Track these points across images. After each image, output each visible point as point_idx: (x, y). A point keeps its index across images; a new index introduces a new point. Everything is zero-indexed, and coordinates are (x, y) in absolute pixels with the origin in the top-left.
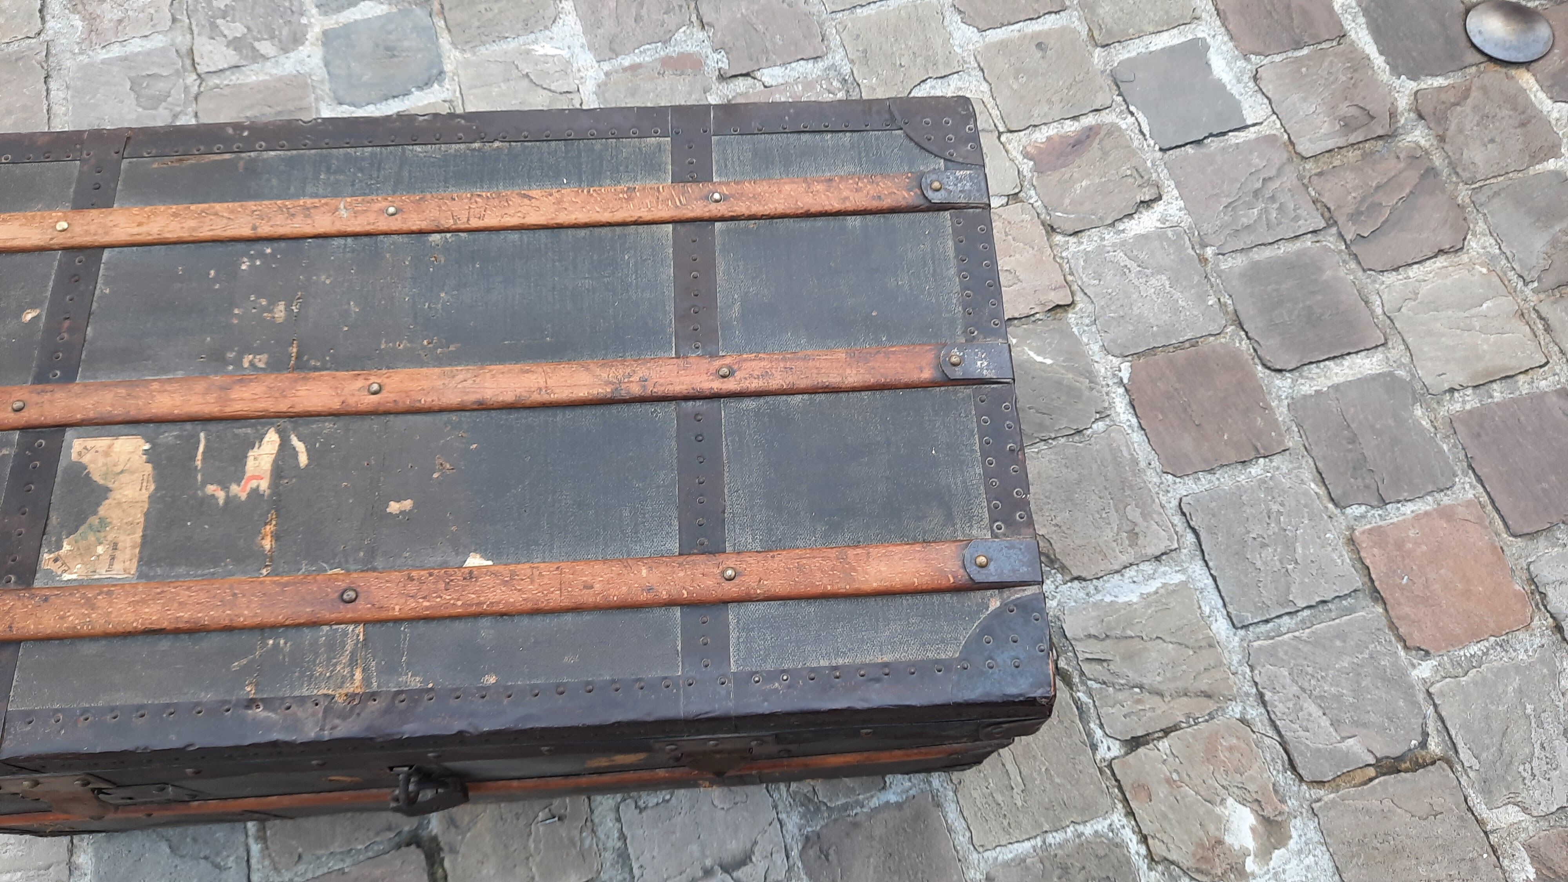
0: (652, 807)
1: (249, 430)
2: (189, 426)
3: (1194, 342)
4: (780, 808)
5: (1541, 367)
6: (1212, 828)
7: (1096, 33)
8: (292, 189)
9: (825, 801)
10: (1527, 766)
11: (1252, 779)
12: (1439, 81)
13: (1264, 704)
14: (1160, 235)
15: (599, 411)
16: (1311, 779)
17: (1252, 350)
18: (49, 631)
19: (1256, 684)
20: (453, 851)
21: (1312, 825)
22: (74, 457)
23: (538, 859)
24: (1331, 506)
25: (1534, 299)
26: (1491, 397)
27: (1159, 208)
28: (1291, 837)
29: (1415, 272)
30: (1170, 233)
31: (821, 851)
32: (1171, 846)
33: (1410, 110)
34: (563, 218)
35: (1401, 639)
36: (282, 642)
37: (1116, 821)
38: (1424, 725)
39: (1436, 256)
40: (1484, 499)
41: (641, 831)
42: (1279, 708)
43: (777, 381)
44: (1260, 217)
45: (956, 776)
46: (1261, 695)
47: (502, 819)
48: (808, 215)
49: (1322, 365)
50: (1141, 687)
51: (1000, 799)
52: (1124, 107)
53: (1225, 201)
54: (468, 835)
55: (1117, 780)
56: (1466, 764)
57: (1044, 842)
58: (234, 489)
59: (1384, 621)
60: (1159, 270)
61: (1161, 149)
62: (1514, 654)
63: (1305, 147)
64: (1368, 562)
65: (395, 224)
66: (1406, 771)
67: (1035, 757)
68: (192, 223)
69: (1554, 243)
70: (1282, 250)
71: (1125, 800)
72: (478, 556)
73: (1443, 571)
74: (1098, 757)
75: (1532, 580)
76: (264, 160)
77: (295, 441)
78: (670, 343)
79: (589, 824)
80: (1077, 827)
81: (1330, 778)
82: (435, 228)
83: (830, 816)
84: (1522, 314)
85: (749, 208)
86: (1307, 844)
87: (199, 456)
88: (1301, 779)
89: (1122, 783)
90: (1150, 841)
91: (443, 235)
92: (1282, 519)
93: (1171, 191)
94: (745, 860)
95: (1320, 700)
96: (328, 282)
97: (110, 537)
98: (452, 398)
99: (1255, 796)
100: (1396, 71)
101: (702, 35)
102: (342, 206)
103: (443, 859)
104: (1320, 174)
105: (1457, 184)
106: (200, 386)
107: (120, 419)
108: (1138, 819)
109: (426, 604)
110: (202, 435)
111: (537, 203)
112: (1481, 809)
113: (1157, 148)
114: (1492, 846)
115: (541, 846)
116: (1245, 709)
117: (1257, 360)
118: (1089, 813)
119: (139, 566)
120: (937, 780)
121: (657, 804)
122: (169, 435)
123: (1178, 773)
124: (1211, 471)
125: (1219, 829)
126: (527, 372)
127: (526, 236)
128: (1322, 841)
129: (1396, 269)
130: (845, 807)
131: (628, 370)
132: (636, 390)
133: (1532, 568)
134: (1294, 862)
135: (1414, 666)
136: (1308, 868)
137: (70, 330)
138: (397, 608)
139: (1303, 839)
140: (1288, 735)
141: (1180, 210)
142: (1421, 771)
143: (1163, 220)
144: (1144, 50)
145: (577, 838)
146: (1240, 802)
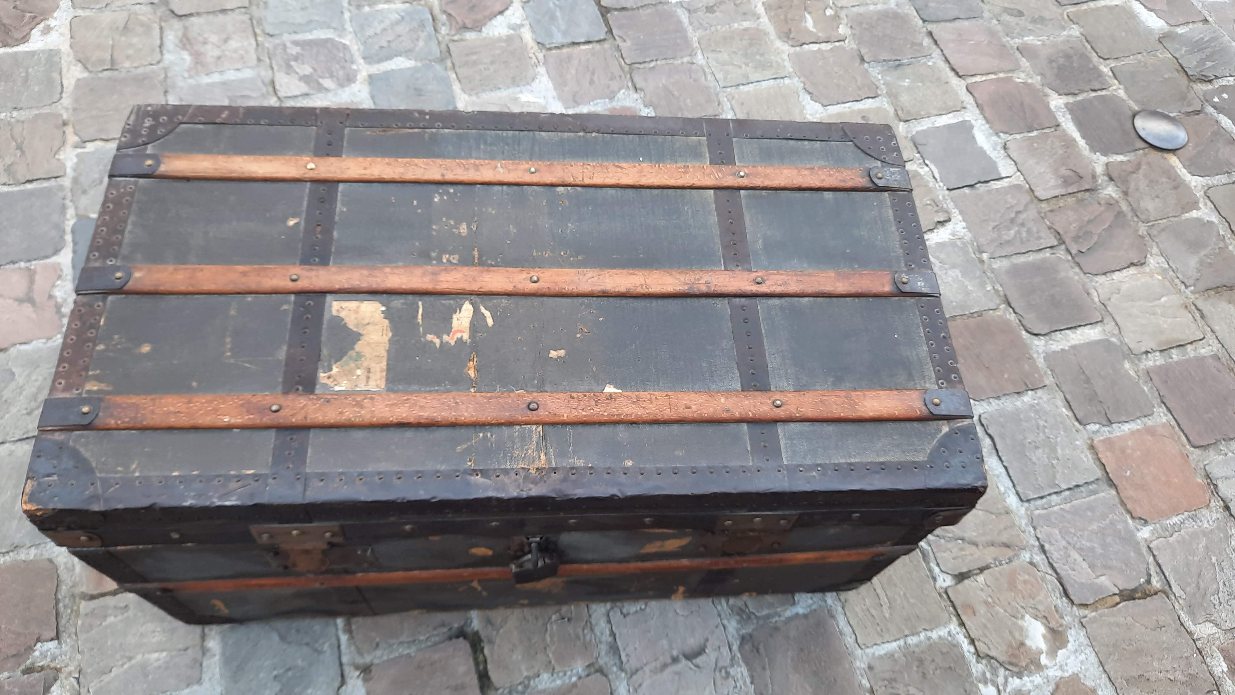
0: (633, 614)
1: (451, 302)
2: (410, 297)
3: (980, 314)
4: (723, 615)
5: (1201, 340)
6: (1017, 635)
7: (900, 113)
8: (463, 154)
9: (754, 611)
10: (1216, 596)
11: (1041, 602)
12: (1120, 158)
13: (1044, 552)
14: (952, 244)
15: (679, 301)
16: (1079, 603)
17: (1018, 321)
18: (332, 421)
19: (1038, 539)
20: (491, 642)
21: (1082, 633)
22: (334, 313)
23: (553, 648)
24: (1076, 424)
25: (1192, 297)
26: (1171, 358)
27: (950, 226)
28: (1068, 641)
29: (1116, 276)
30: (959, 243)
31: (753, 646)
32: (991, 646)
33: (1104, 175)
34: (644, 181)
35: (1129, 512)
36: (489, 435)
37: (952, 629)
38: (1148, 569)
39: (1128, 267)
40: (1173, 422)
41: (626, 631)
42: (1055, 555)
43: (793, 288)
44: (1016, 235)
45: (844, 595)
46: (1042, 547)
47: (525, 619)
48: (800, 189)
49: (1063, 332)
50: (963, 539)
51: (874, 612)
52: (921, 161)
53: (993, 224)
54: (501, 631)
55: (951, 602)
56: (1177, 595)
57: (905, 643)
58: (446, 338)
59: (1117, 500)
60: (954, 266)
61: (948, 189)
62: (1200, 524)
63: (1041, 193)
64: (1103, 461)
65: (535, 179)
66: (1139, 599)
67: (895, 585)
68: (401, 170)
69: (1201, 262)
70: (1032, 257)
71: (958, 615)
72: (612, 386)
73: (1152, 469)
74: (938, 586)
75: (1208, 476)
76: (442, 134)
77: (483, 310)
78: (720, 261)
79: (588, 624)
80: (927, 632)
81: (1091, 602)
82: (561, 183)
83: (757, 623)
84: (1186, 307)
85: (763, 182)
86: (1079, 646)
87: (420, 316)
88: (1072, 603)
89: (955, 603)
90: (976, 643)
91: (566, 188)
92: (1046, 431)
93: (956, 216)
94: (701, 651)
95: (1080, 550)
96: (493, 212)
97: (365, 364)
98: (585, 287)
99: (1043, 614)
100: (1093, 150)
101: (636, 96)
102: (499, 165)
103: (483, 649)
104: (1052, 211)
105: (1137, 222)
106: (418, 271)
107: (366, 289)
108: (967, 628)
109: (584, 413)
110: (420, 303)
111: (626, 171)
112: (1189, 624)
113: (945, 188)
114: (1198, 649)
115: (555, 639)
116: (1032, 555)
117: (1022, 328)
118: (935, 623)
119: (387, 384)
120: (830, 598)
121: (636, 612)
122: (398, 302)
123: (991, 597)
124: (998, 398)
125: (1021, 635)
126: (632, 274)
127: (620, 192)
128: (1090, 644)
129: (1105, 274)
130: (768, 617)
131: (697, 276)
132: (704, 289)
133: (1207, 468)
134: (1073, 658)
135: (1138, 530)
136: (1082, 662)
137: (321, 232)
138: (565, 415)
139: (1077, 643)
140: (1062, 573)
141: (964, 228)
142: (1149, 598)
143: (953, 234)
144: (931, 126)
145: (581, 634)
146: (1034, 618)
